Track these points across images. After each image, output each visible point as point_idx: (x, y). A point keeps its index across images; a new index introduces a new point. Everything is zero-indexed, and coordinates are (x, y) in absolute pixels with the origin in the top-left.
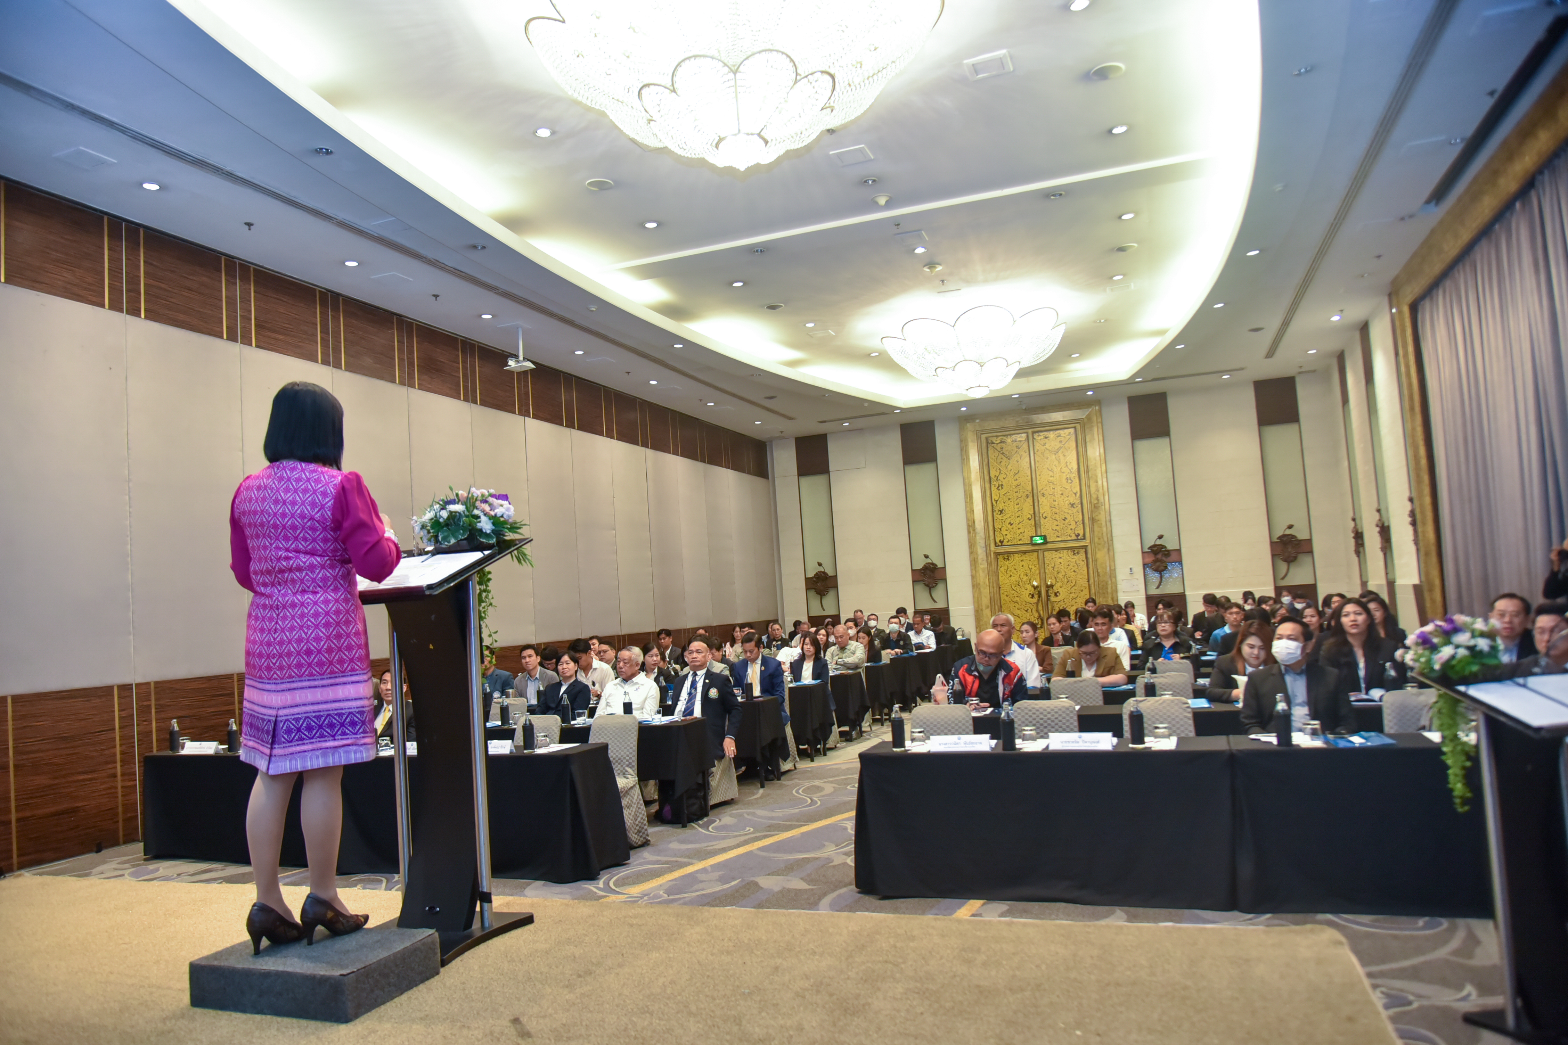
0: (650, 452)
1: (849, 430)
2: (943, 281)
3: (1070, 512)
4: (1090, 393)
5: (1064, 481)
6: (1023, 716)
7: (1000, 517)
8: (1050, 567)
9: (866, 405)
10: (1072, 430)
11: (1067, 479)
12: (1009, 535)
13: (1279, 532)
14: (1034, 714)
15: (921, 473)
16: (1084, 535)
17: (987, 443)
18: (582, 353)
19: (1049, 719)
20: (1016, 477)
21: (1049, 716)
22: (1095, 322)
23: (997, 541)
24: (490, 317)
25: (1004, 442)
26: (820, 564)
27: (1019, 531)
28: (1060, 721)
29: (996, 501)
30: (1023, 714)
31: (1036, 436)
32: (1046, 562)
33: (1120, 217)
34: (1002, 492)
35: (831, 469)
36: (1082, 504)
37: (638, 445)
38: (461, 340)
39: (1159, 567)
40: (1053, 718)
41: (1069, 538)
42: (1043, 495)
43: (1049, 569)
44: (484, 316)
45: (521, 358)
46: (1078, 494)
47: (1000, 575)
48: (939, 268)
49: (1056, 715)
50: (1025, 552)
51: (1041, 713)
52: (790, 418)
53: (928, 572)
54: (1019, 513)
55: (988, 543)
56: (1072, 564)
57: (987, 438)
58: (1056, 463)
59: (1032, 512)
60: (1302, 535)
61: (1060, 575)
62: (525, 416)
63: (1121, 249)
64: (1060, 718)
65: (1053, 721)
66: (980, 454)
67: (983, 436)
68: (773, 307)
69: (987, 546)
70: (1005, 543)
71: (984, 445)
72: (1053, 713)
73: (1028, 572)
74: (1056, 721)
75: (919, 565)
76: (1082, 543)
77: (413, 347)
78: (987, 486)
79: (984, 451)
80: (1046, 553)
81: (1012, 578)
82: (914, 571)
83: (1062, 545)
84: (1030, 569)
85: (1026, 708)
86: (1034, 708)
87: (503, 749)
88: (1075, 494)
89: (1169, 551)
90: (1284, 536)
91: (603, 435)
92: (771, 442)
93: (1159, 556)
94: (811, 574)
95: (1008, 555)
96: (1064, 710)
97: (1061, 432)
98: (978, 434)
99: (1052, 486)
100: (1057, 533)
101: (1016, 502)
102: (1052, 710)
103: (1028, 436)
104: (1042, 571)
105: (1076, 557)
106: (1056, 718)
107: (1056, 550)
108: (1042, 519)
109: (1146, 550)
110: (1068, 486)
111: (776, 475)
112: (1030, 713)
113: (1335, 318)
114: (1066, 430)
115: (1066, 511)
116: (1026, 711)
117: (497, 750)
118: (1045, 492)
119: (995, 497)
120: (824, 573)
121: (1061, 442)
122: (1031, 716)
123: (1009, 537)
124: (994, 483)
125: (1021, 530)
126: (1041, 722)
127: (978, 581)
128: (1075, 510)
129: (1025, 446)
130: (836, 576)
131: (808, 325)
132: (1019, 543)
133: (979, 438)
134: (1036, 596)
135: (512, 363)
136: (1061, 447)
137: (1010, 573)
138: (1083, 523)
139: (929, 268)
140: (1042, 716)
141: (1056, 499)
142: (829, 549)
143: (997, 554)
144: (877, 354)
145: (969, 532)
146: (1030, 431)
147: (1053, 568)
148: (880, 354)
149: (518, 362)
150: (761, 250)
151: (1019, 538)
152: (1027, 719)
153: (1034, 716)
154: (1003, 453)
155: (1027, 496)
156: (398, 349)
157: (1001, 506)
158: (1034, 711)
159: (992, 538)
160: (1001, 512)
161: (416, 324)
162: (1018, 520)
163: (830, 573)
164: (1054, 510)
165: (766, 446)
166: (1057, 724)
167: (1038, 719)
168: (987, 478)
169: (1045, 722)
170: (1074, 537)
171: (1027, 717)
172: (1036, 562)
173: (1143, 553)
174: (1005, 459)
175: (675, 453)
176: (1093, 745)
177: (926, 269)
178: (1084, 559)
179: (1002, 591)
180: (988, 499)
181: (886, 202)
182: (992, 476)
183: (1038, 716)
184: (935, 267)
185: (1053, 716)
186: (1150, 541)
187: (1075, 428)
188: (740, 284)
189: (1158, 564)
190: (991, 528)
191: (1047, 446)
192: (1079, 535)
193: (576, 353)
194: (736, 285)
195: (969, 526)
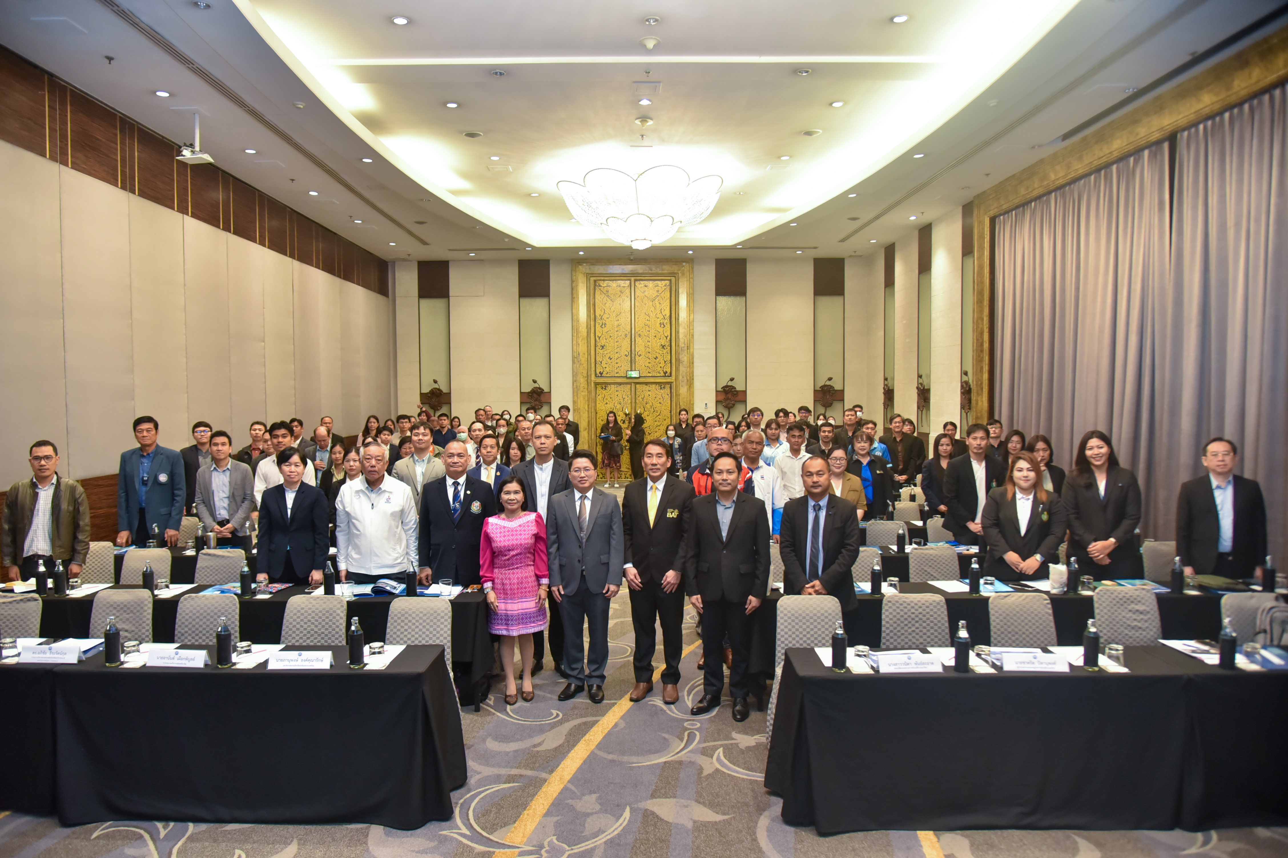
0: (296, 263)
1: (472, 260)
2: (642, 136)
3: (661, 352)
4: (690, 252)
5: (658, 325)
6: (895, 610)
7: (601, 351)
8: (640, 398)
9: (506, 240)
10: (668, 282)
11: (660, 324)
12: (607, 367)
13: (821, 383)
14: (906, 608)
15: (536, 306)
16: (671, 373)
17: (595, 285)
18: (254, 152)
19: (920, 613)
20: (618, 318)
21: (920, 610)
22: (735, 193)
23: (598, 372)
24: (167, 95)
25: (610, 286)
26: (435, 382)
27: (617, 366)
28: (932, 616)
29: (599, 338)
30: (894, 608)
31: (637, 283)
32: (637, 393)
33: (831, 104)
34: (605, 330)
35: (451, 294)
36: (671, 346)
37: (286, 255)
38: (120, 117)
39: (729, 404)
40: (924, 613)
41: (658, 375)
42: (640, 335)
43: (639, 399)
44: (159, 94)
45: (197, 148)
46: (669, 338)
47: (597, 403)
48: (650, 123)
49: (928, 610)
50: (620, 384)
51: (913, 607)
52: (425, 243)
53: (535, 395)
54: (618, 350)
55: (589, 373)
56: (659, 397)
57: (595, 281)
58: (653, 309)
59: (629, 350)
60: (838, 387)
61: (648, 406)
62: (183, 213)
63: (809, 134)
64: (931, 613)
65: (924, 616)
66: (588, 294)
67: (592, 279)
68: (471, 135)
69: (588, 377)
70: (604, 374)
71: (592, 287)
72: (924, 607)
73: (622, 401)
74: (928, 616)
75: (527, 389)
76: (669, 380)
77: (67, 116)
78: (592, 323)
79: (592, 292)
80: (638, 386)
81: (608, 405)
82: (522, 393)
83: (652, 380)
84: (624, 399)
85: (897, 602)
86: (905, 602)
87: (320, 663)
88: (666, 337)
89: (737, 391)
90: (825, 386)
91: (255, 242)
92: (394, 262)
93: (730, 396)
94: (426, 390)
95: (605, 385)
96: (935, 604)
97: (659, 282)
98: (588, 276)
99: (647, 329)
100: (648, 370)
101: (616, 340)
102: (923, 604)
103: (631, 283)
104: (633, 400)
105: (662, 391)
106: (928, 613)
107: (647, 384)
108: (637, 356)
109: (719, 389)
110: (661, 330)
111: (397, 295)
112: (902, 607)
113: (913, 218)
114: (663, 282)
115: (658, 351)
116: (898, 605)
117: (311, 663)
118: (642, 333)
119: (598, 334)
120: (439, 390)
121: (658, 291)
122: (902, 610)
123: (607, 369)
124: (598, 321)
125: (619, 365)
126: (913, 616)
127: (579, 406)
128: (665, 351)
129: (628, 291)
130: (450, 393)
131: (493, 158)
132: (616, 375)
133: (588, 280)
134: (627, 422)
135: (187, 153)
136: (657, 296)
137: (606, 401)
138: (671, 363)
139: (641, 122)
140: (913, 611)
141: (650, 340)
142: (443, 368)
143: (596, 384)
144: (537, 195)
145: (573, 362)
146: (633, 279)
147: (643, 399)
148: (540, 195)
149: (193, 152)
150: (501, 73)
151: (616, 371)
152: (898, 613)
153: (906, 610)
154: (608, 296)
155: (626, 335)
156: (49, 116)
157: (603, 342)
158: (905, 605)
159: (593, 369)
160: (603, 347)
161: (71, 90)
162: (616, 356)
163: (444, 390)
164: (648, 349)
165: (387, 265)
166: (928, 619)
167: (909, 614)
168: (592, 316)
169: (917, 616)
170: (662, 374)
171: (898, 611)
172: (629, 393)
173: (717, 391)
174: (610, 301)
175: (317, 267)
176: (1050, 666)
177: (638, 122)
178: (669, 393)
179: (598, 416)
180: (592, 335)
181: (654, 46)
182: (597, 314)
183: (909, 610)
184: (647, 122)
185: (924, 610)
186: (723, 382)
187: (670, 280)
188: (454, 106)
189: (728, 402)
190: (593, 361)
191: (646, 294)
192: (666, 372)
193: (247, 151)
194: (450, 105)
195: (574, 358)
